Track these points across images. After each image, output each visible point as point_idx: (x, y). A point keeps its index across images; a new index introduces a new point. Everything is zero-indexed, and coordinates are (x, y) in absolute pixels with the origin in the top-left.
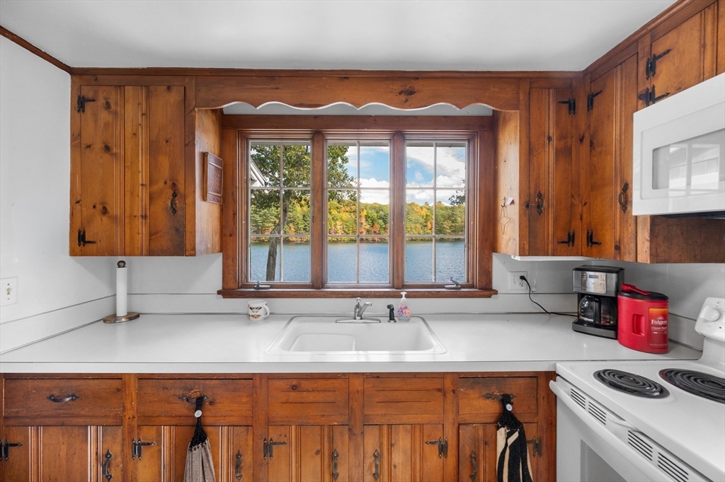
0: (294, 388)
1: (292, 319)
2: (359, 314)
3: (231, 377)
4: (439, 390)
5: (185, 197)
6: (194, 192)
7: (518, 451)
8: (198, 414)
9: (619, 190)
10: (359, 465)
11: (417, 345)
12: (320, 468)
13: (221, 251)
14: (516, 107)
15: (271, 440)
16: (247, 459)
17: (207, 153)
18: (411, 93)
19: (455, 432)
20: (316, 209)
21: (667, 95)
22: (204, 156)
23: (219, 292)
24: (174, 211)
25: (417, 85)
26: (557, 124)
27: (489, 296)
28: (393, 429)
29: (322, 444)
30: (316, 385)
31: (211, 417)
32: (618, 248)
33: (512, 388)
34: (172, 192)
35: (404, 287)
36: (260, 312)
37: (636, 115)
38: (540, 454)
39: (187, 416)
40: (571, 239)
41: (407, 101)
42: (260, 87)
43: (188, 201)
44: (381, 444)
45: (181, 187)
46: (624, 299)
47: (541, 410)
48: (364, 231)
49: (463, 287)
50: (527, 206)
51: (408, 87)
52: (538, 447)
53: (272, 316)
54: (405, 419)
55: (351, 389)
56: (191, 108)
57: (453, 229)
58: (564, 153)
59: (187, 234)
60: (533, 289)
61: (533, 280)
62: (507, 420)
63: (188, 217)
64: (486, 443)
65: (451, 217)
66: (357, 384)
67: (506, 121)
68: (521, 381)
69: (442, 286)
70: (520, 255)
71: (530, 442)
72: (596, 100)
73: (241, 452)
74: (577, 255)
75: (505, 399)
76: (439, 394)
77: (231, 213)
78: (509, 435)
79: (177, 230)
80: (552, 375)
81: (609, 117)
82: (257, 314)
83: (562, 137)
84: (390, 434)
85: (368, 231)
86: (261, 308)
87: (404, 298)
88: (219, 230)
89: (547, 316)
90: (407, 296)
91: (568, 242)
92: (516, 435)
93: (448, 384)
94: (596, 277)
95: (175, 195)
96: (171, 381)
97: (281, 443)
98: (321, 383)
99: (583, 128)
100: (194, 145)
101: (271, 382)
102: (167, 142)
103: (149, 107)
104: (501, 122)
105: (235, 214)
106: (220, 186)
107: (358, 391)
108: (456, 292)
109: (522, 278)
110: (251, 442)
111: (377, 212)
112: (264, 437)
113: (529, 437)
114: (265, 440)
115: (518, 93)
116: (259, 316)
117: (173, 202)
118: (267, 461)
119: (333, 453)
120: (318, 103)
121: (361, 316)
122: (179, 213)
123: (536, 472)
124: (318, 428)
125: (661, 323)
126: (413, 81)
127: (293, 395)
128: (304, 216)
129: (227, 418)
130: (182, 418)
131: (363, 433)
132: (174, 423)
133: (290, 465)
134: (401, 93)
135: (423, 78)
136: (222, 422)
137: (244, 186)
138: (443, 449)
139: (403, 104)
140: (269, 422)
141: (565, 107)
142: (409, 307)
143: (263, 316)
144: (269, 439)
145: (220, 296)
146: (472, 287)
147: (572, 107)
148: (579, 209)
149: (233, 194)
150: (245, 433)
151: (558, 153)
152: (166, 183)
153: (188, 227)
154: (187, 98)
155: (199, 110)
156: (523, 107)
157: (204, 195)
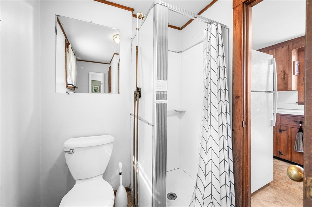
5: (288, 75)
6: (291, 73)
22: (294, 62)
24: (284, 78)
34: (283, 74)
43: (289, 75)
45: (287, 72)
63: (289, 80)
79: (285, 83)
88: (297, 84)
95: (284, 75)
100: (291, 60)
102: (282, 61)
103: (276, 54)
117: (284, 76)
122: (286, 79)
145: (297, 104)
152: (281, 72)
153: (289, 82)
154: (289, 48)
155: (293, 50)
157: (294, 73)
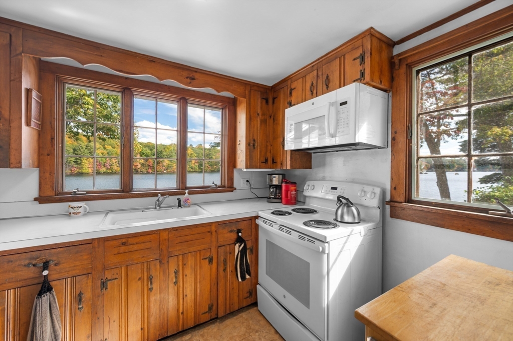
0: (124, 244)
1: (107, 213)
3: (74, 244)
4: (209, 232)
5: (10, 121)
7: (243, 252)
8: (45, 273)
9: (282, 140)
10: (166, 280)
12: (141, 288)
13: (38, 166)
14: (245, 97)
15: (107, 279)
16: (87, 296)
17: (31, 89)
18: (193, 79)
19: (217, 251)
20: (126, 139)
21: (294, 105)
22: (28, 91)
23: (35, 199)
25: (197, 76)
26: (261, 108)
27: (232, 191)
28: (185, 257)
29: (143, 273)
30: (139, 240)
31: (56, 274)
32: (281, 164)
33: (241, 226)
35: (187, 188)
36: (81, 210)
37: (286, 110)
38: (252, 254)
39: (33, 278)
40: (266, 161)
41: (190, 83)
42: (87, 51)
43: (14, 125)
44: (178, 266)
45: (5, 113)
46: (284, 184)
47: (253, 234)
48: (138, 164)
49: (219, 187)
50: (249, 145)
51: (191, 76)
52: (251, 250)
54: (192, 249)
55: (161, 239)
56: (18, 52)
58: (264, 122)
59: (12, 150)
60: (252, 186)
61: (252, 182)
62: (240, 240)
63: (14, 137)
64: (230, 253)
66: (165, 235)
67: (241, 103)
68: (245, 222)
69: (208, 187)
70: (246, 168)
71: (248, 249)
72: (275, 100)
73: (82, 292)
74: (268, 168)
75: (239, 231)
76: (209, 234)
77: (49, 138)
78: (240, 246)
80: (257, 217)
81: (279, 109)
82: (78, 211)
83: (263, 114)
84: (183, 259)
85: (143, 165)
86: (81, 207)
87: (187, 194)
88: (37, 150)
89: (258, 199)
90: (189, 193)
91: (265, 162)
92: (243, 245)
93: (213, 228)
94: (275, 177)
96: (16, 255)
97: (114, 279)
98: (142, 239)
99: (271, 111)
101: (106, 243)
104: (238, 102)
105: (52, 139)
106: (39, 116)
107: (165, 239)
108: (216, 190)
109: (247, 181)
110: (91, 284)
112: (101, 278)
113: (248, 247)
114: (102, 280)
115: (245, 91)
118: (103, 293)
119: (149, 277)
120: (134, 72)
121: (160, 206)
122: (3, 133)
123: (251, 261)
124: (139, 265)
125: (294, 193)
126: (194, 73)
127: (123, 249)
129: (70, 272)
130: (28, 280)
131: (168, 262)
132: (19, 286)
133: (120, 291)
134: (187, 78)
135: (199, 72)
136: (66, 275)
137: (61, 117)
138: (211, 261)
139: (189, 84)
140: (104, 269)
141: (265, 101)
142: (190, 199)
143: (83, 213)
144: (105, 278)
146: (224, 187)
147: (267, 102)
148: (269, 147)
149: (51, 123)
150: (86, 279)
151: (261, 121)
155: (25, 56)
156: (247, 98)
157: (28, 121)
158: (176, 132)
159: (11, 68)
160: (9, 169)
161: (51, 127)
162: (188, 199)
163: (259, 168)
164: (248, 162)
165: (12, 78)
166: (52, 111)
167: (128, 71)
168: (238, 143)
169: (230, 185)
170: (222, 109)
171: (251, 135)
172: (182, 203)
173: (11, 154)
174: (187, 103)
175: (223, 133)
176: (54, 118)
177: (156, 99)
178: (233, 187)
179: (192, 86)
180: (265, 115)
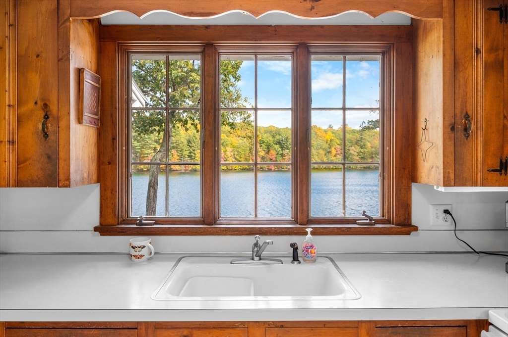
1: (180, 260)
2: (257, 253)
3: (112, 326)
5: (58, 120)
6: (69, 113)
11: (325, 288)
13: (98, 181)
14: (440, 15)
17: (83, 69)
22: (80, 72)
23: (96, 229)
24: (46, 135)
26: (487, 34)
27: (408, 233)
30: (210, 335)
34: (43, 114)
35: (309, 222)
36: (144, 252)
40: (503, 166)
41: (313, 8)
43: (62, 124)
45: (53, 108)
49: (377, 222)
50: (453, 129)
53: (157, 256)
56: (66, 17)
57: (362, 155)
58: (495, 67)
59: (60, 161)
60: (459, 225)
61: (459, 215)
63: (61, 142)
65: (359, 142)
66: (258, 335)
67: (426, 31)
69: (353, 221)
70: (445, 185)
77: (110, 138)
79: (49, 157)
80: (484, 324)
82: (140, 254)
83: (492, 49)
86: (144, 247)
87: (309, 235)
88: (96, 157)
89: (476, 256)
90: (313, 233)
91: (500, 171)
93: (363, 334)
95: (46, 117)
96: (45, 331)
100: (68, 60)
102: (38, 56)
103: (17, 17)
104: (421, 32)
105: (114, 139)
106: (97, 107)
108: (369, 228)
109: (447, 212)
111: (273, 137)
116: (142, 256)
117: (44, 125)
120: (212, 11)
121: (260, 256)
122: (52, 137)
128: (189, 142)
137: (125, 106)
139: (309, 12)
143: (147, 256)
145: (97, 233)
146: (388, 222)
147: (504, 14)
149: (112, 116)
151: (488, 67)
152: (36, 103)
153: (62, 154)
154: (61, 7)
155: (74, 20)
156: (446, 15)
157: (80, 117)
158: (290, 112)
159: (59, 43)
160: (58, 188)
161: (113, 122)
162: (312, 247)
163: (483, 185)
164: (451, 171)
165: (60, 57)
166: (113, 98)
167: (202, 11)
168: (421, 125)
169: (402, 219)
170: (383, 54)
171: (458, 104)
172: (299, 251)
173: (60, 166)
174: (309, 53)
175: (386, 106)
176: (116, 108)
177: (256, 54)
178: (410, 225)
179: (317, 15)
180: (497, 50)
